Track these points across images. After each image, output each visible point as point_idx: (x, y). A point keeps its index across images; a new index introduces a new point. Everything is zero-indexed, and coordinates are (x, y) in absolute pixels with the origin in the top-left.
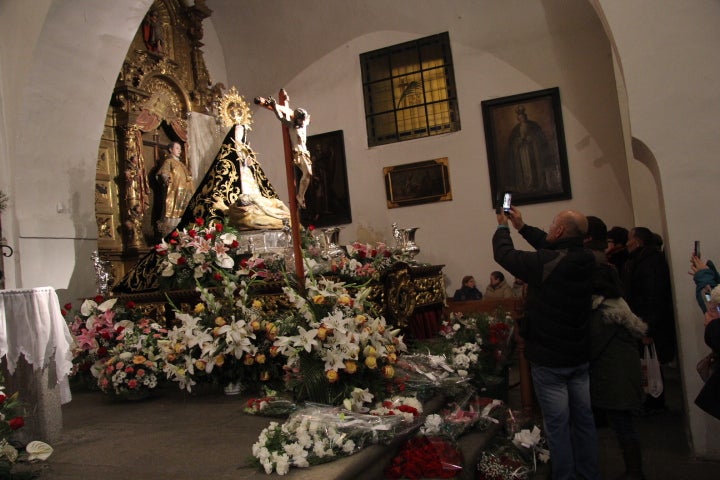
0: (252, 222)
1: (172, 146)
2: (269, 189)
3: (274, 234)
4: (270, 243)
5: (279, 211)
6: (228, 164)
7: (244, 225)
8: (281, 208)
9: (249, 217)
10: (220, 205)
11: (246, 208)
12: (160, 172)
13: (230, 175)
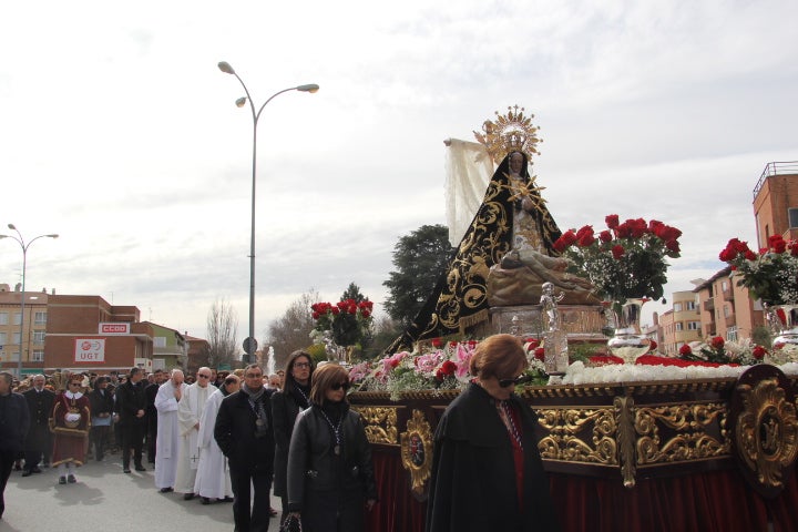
6: (496, 208)
10: (481, 268)
13: (499, 223)
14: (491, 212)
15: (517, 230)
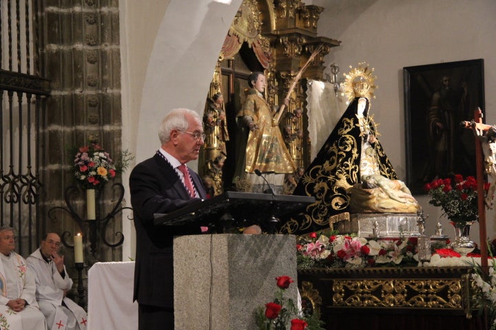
0: (376, 206)
1: (254, 78)
2: (387, 166)
3: (396, 218)
4: (392, 227)
5: (401, 193)
6: (350, 140)
7: (369, 208)
8: (402, 190)
9: (374, 200)
10: (343, 183)
11: (372, 191)
12: (241, 114)
13: (353, 152)
14: (348, 142)
15: (363, 156)
